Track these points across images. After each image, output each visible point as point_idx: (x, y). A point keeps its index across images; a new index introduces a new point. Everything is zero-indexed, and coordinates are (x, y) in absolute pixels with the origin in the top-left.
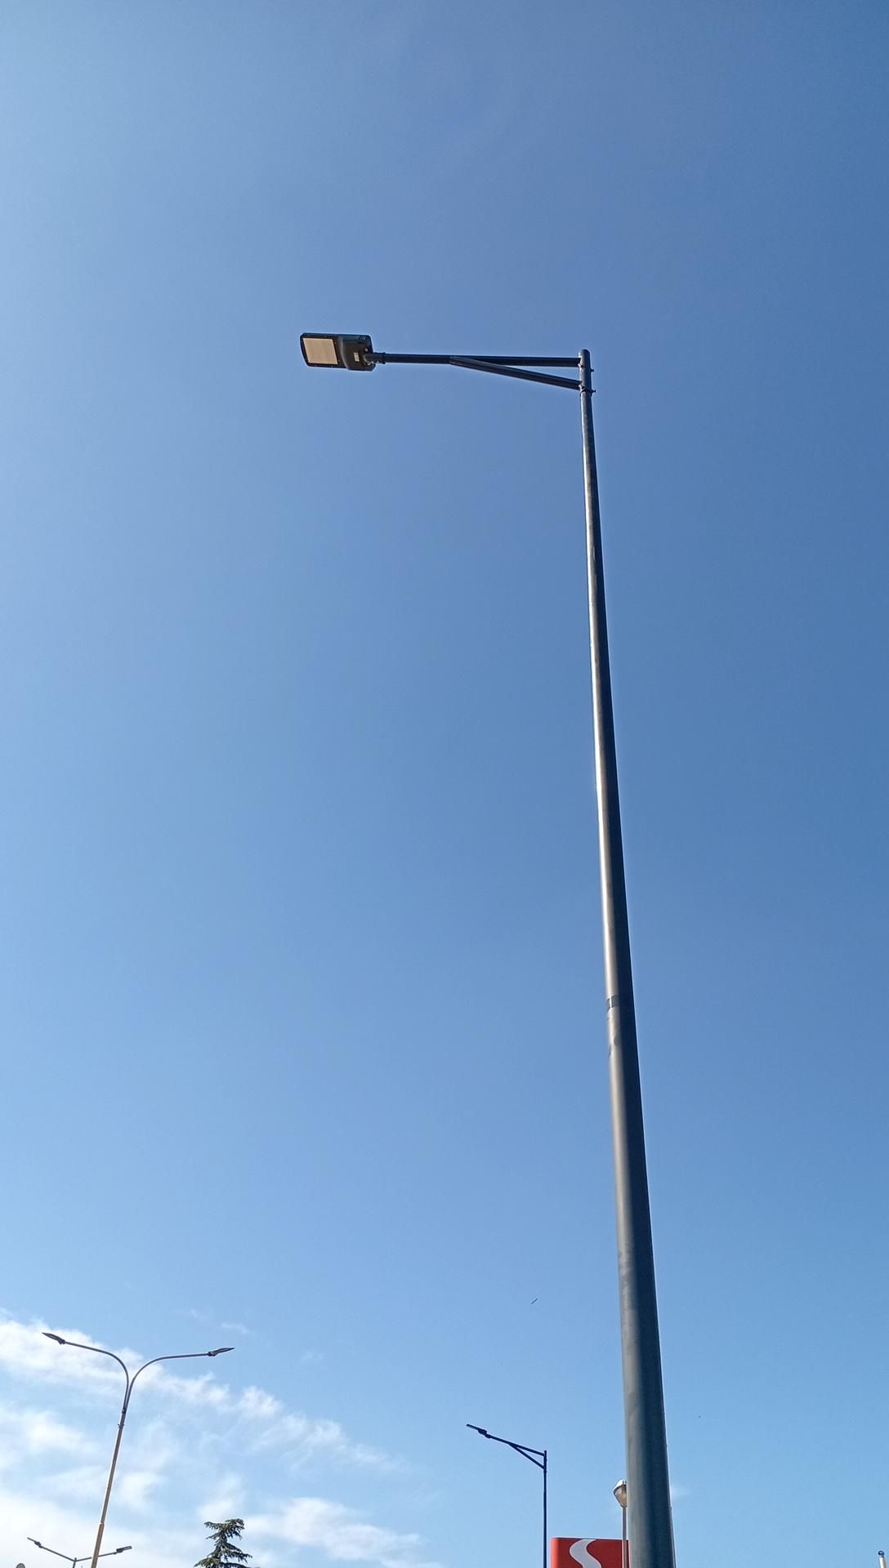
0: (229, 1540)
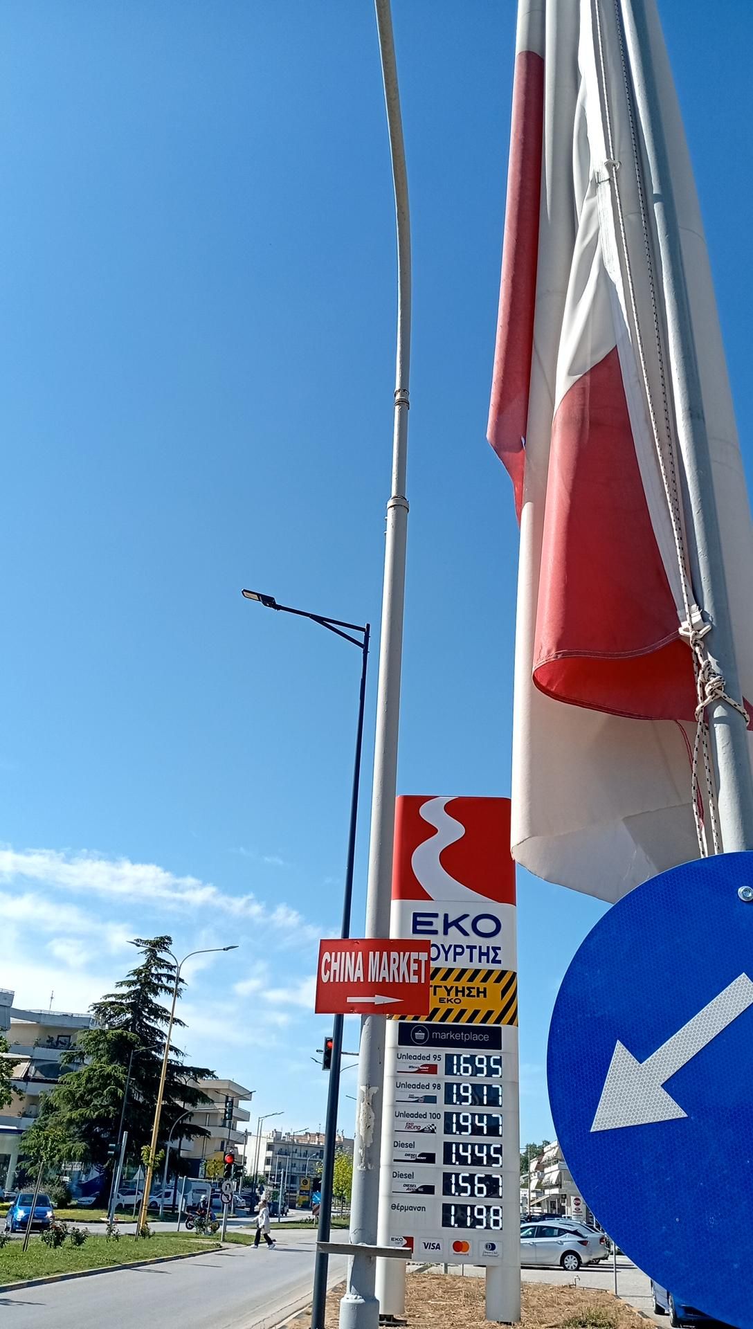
0: (159, 955)
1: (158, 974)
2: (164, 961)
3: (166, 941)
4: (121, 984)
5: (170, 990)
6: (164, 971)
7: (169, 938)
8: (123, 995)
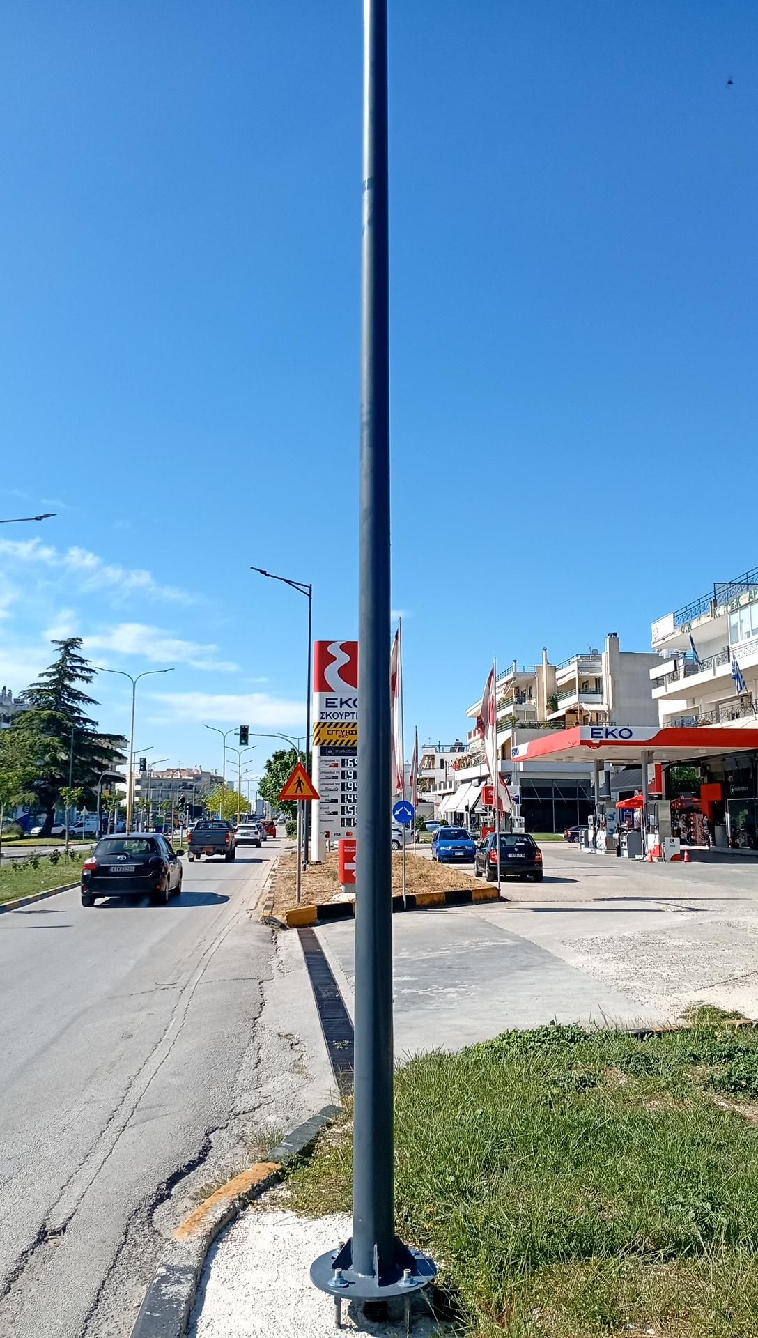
0: (72, 652)
1: (73, 667)
2: (76, 656)
3: (77, 641)
4: (42, 675)
5: (83, 678)
6: (78, 664)
7: (80, 639)
8: (46, 683)
